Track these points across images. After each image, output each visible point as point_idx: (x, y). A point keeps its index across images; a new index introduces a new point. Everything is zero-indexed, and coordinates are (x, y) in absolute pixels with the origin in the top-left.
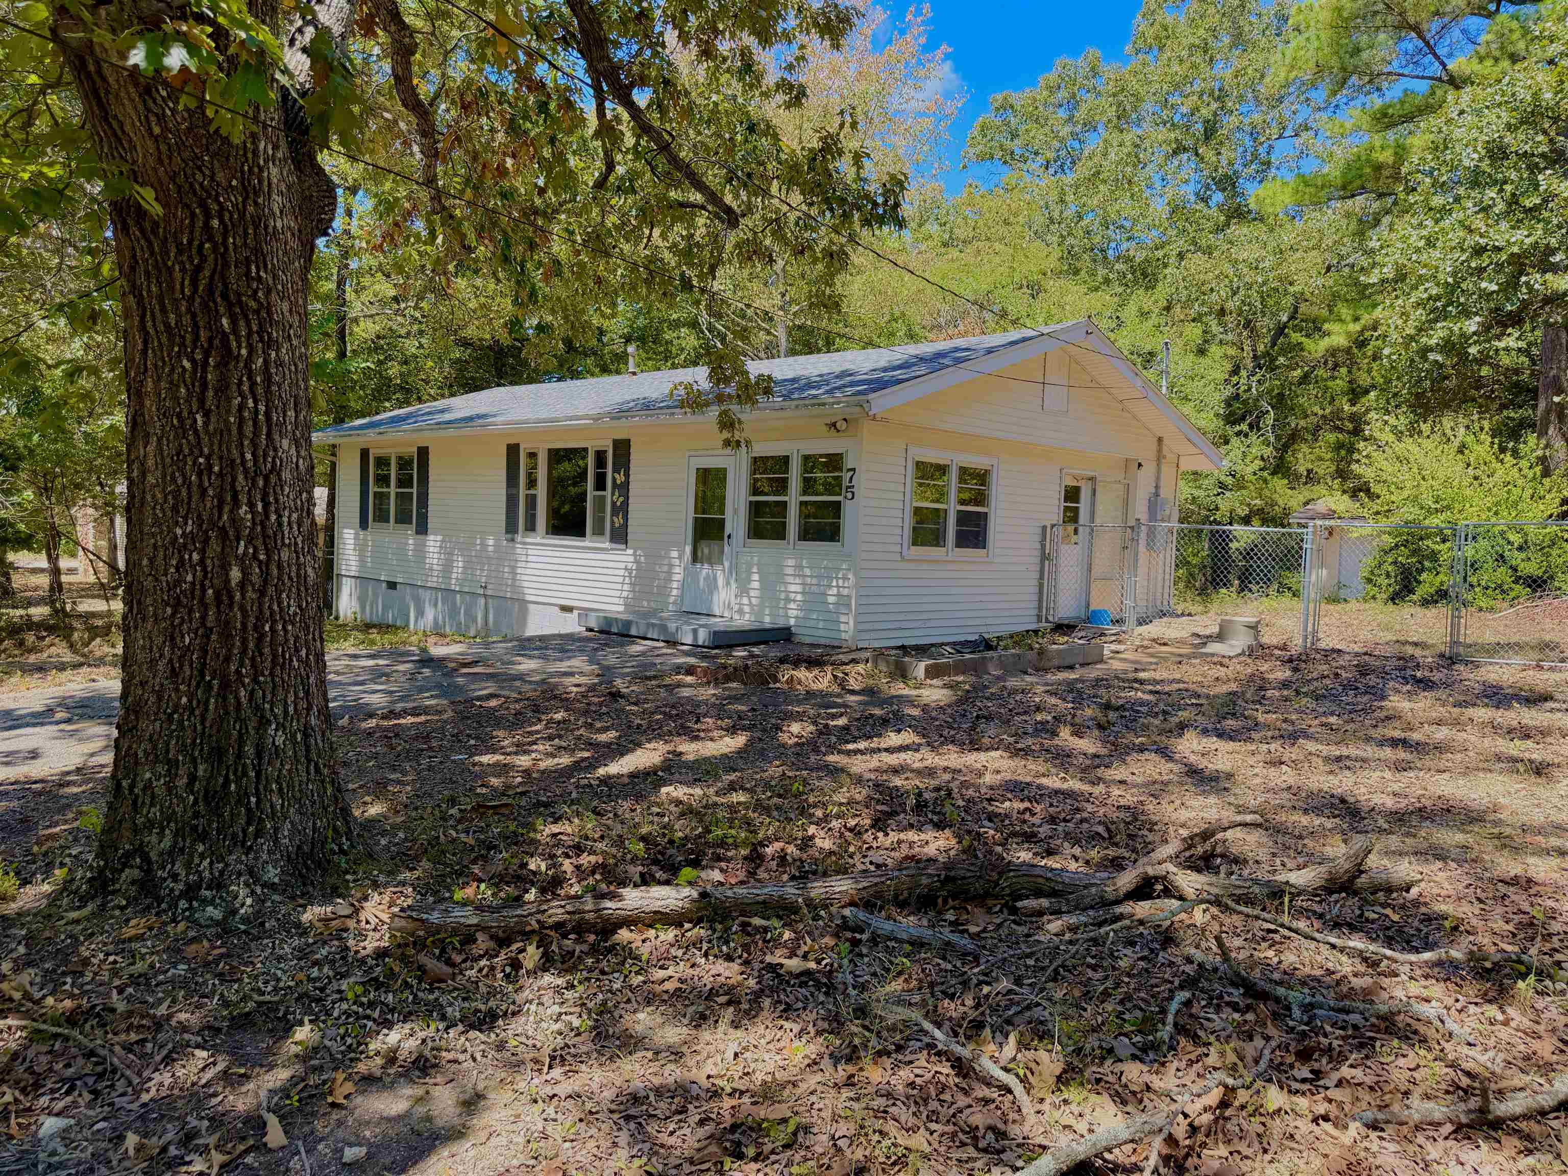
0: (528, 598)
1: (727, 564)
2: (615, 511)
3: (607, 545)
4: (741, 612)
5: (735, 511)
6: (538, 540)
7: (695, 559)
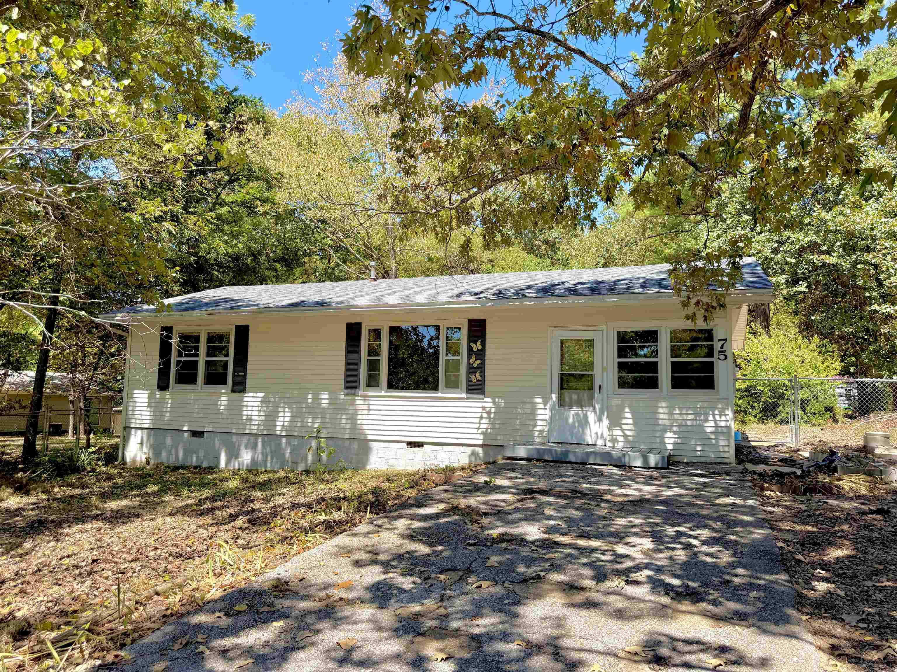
0: (370, 437)
1: (597, 407)
2: (471, 370)
3: (464, 395)
4: (614, 441)
5: (604, 369)
6: (383, 393)
7: (562, 403)
